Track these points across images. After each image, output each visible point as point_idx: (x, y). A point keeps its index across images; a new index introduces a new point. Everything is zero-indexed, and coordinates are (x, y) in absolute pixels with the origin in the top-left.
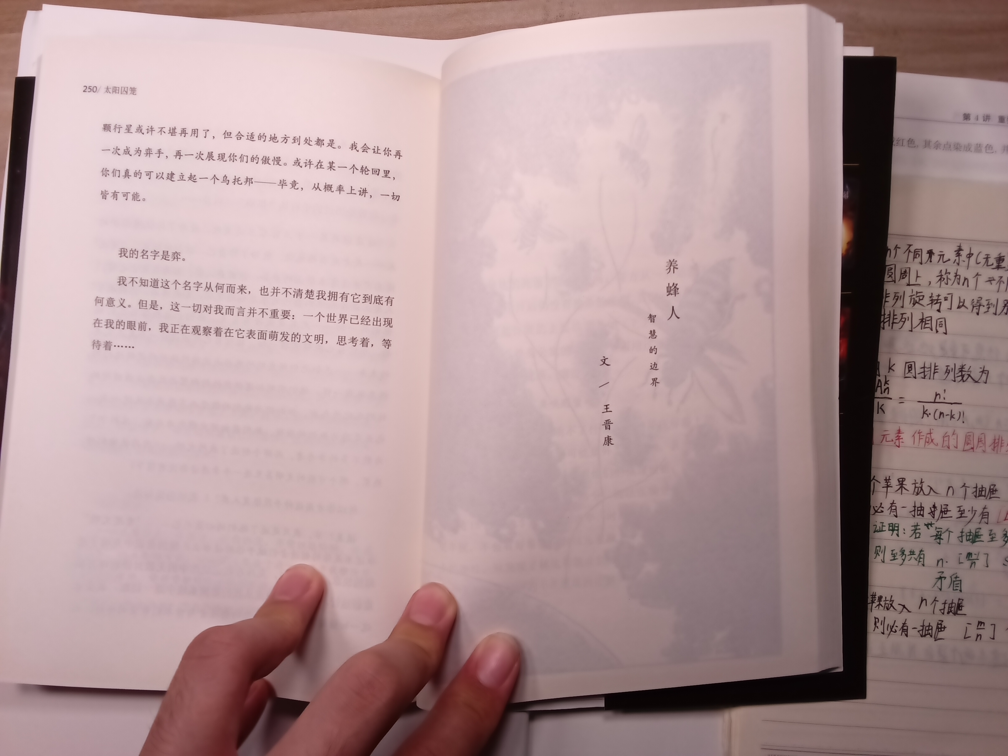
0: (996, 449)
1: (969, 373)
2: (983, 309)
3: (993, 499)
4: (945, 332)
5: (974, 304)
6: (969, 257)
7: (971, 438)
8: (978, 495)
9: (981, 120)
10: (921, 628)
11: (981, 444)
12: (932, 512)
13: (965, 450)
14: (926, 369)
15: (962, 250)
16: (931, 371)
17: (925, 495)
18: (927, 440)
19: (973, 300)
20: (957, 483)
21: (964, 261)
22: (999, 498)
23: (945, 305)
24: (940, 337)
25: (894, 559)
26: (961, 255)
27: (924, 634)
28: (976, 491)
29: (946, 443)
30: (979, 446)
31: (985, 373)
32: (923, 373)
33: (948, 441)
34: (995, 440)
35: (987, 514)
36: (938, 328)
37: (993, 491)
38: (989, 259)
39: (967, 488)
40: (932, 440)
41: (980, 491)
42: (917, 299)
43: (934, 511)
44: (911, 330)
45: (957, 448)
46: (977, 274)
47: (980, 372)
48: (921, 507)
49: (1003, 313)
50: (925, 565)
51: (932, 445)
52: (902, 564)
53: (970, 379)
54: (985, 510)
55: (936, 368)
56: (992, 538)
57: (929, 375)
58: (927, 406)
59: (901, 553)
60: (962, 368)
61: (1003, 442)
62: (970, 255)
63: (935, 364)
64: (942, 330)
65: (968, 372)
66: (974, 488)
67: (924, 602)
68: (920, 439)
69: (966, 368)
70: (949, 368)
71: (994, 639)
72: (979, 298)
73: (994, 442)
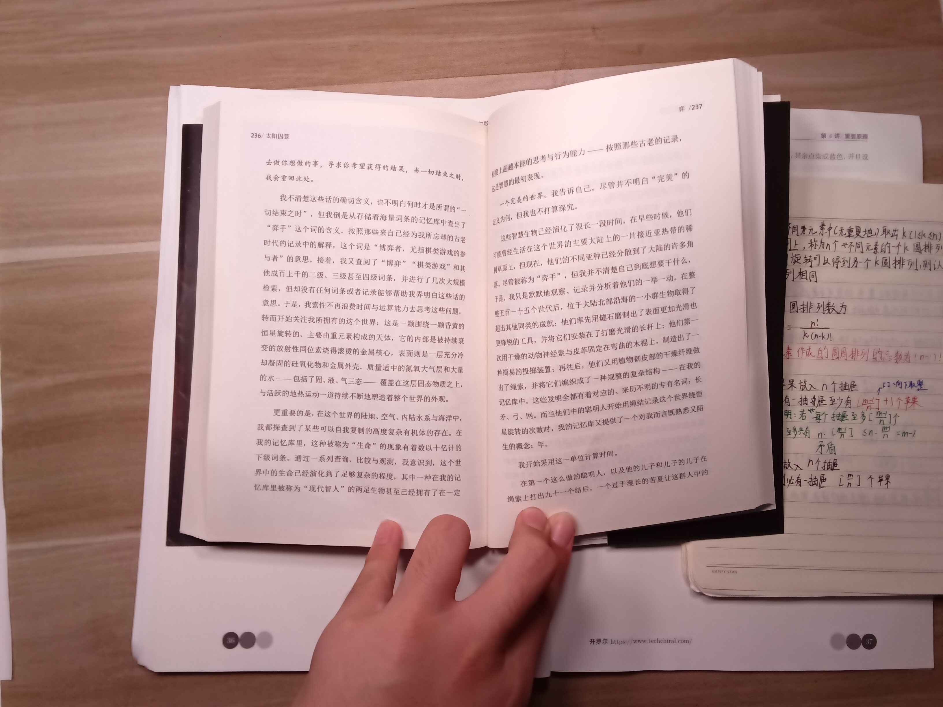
0: (854, 357)
1: (833, 308)
2: (840, 264)
3: (853, 391)
4: (816, 281)
5: (834, 261)
6: (830, 230)
7: (837, 351)
8: (843, 389)
9: (833, 138)
10: (810, 480)
11: (843, 355)
12: (813, 401)
13: (833, 359)
14: (804, 306)
15: (824, 225)
16: (807, 307)
17: (807, 390)
18: (807, 354)
19: (834, 258)
20: (829, 382)
21: (826, 233)
22: (857, 390)
23: (815, 262)
24: (813, 284)
25: (790, 434)
26: (824, 229)
27: (812, 484)
28: (842, 386)
29: (820, 355)
30: (842, 356)
31: (844, 307)
32: (802, 309)
33: (821, 354)
34: (853, 352)
35: (850, 401)
36: (811, 278)
37: (853, 386)
38: (843, 231)
39: (836, 385)
40: (811, 353)
41: (844, 386)
42: (796, 259)
43: (814, 401)
44: (793, 280)
45: (827, 358)
46: (835, 241)
47: (841, 307)
48: (805, 398)
49: (854, 266)
50: (810, 437)
51: (810, 357)
52: (795, 437)
53: (834, 311)
54: (849, 399)
55: (811, 305)
56: (854, 418)
57: (806, 310)
58: (807, 331)
59: (793, 430)
60: (828, 305)
61: (858, 353)
62: (830, 229)
63: (810, 302)
64: (813, 279)
65: (833, 306)
66: (840, 384)
67: (811, 462)
68: (802, 353)
69: (831, 305)
70: (820, 305)
71: (860, 486)
72: (838, 257)
73: (852, 353)
